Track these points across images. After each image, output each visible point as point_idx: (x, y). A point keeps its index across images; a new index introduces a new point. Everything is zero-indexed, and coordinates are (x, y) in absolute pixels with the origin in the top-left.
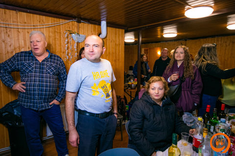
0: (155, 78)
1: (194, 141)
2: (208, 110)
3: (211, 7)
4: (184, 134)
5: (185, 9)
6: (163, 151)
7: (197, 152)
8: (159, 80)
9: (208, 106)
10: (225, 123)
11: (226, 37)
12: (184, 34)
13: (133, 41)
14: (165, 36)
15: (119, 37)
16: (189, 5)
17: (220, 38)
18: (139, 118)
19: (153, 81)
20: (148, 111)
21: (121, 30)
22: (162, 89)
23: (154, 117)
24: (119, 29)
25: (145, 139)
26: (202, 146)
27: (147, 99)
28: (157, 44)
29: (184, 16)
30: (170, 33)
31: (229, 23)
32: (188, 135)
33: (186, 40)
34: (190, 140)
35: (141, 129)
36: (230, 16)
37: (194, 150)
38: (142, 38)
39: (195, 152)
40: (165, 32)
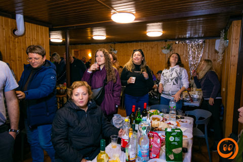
0: (78, 83)
1: (122, 142)
2: (133, 110)
3: (133, 14)
4: (113, 137)
5: (112, 13)
6: (91, 160)
7: (125, 152)
8: (82, 85)
9: (134, 106)
10: (146, 120)
11: (146, 43)
12: (113, 37)
13: (60, 41)
14: (95, 38)
15: (42, 36)
16: (115, 10)
17: (142, 43)
18: (63, 128)
19: (76, 87)
20: (72, 118)
21: (44, 27)
22: (86, 94)
23: (79, 123)
24: (42, 27)
25: (71, 149)
26: (128, 146)
27: (71, 106)
28: (87, 45)
29: (111, 19)
30: (99, 35)
31: (148, 31)
32: (116, 137)
33: (115, 44)
34: (119, 141)
35: (66, 139)
36: (148, 24)
37: (122, 150)
38: (70, 38)
39: (123, 152)
40: (95, 33)
